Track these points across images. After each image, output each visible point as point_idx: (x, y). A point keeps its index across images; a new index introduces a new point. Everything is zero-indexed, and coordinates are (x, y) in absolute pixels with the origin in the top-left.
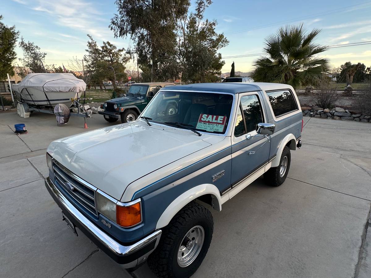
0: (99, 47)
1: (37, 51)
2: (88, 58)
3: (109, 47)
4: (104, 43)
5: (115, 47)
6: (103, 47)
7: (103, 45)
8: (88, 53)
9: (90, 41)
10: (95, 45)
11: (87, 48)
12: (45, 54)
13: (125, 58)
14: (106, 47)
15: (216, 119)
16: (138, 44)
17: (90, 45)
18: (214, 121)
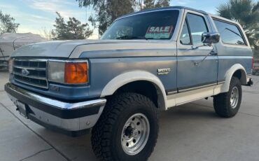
0: (66, 22)
1: (12, 21)
2: (55, 31)
3: (74, 22)
4: (70, 19)
5: (79, 23)
6: (69, 22)
7: (69, 20)
8: (55, 28)
9: (58, 17)
10: (62, 21)
11: (55, 24)
12: (19, 24)
13: (88, 32)
14: (72, 22)
15: (163, 29)
16: (100, 14)
17: (58, 21)
18: (161, 30)
